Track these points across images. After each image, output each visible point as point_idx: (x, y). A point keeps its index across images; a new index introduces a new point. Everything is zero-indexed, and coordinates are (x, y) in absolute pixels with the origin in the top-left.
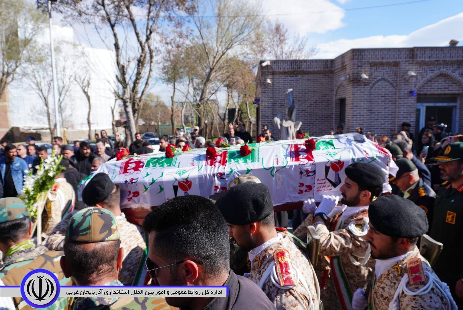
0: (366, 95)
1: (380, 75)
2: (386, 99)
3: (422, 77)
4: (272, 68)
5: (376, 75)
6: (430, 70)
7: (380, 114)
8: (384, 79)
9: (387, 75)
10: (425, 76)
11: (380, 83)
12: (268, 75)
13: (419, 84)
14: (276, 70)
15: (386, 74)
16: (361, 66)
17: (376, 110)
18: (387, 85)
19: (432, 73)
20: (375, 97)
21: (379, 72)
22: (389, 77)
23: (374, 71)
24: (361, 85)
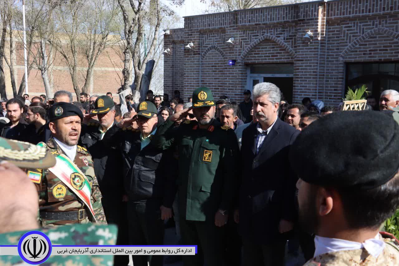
0: (196, 64)
1: (211, 43)
2: (217, 69)
3: (246, 44)
4: (172, 38)
5: (207, 43)
6: (253, 36)
7: (211, 85)
8: (214, 47)
9: (216, 43)
10: (249, 43)
11: (210, 52)
12: (169, 44)
13: (243, 53)
14: (176, 39)
15: (216, 41)
16: (191, 35)
17: (208, 81)
18: (217, 54)
19: (256, 39)
20: (206, 66)
21: (210, 39)
22: (218, 45)
23: (206, 39)
24: (191, 55)
